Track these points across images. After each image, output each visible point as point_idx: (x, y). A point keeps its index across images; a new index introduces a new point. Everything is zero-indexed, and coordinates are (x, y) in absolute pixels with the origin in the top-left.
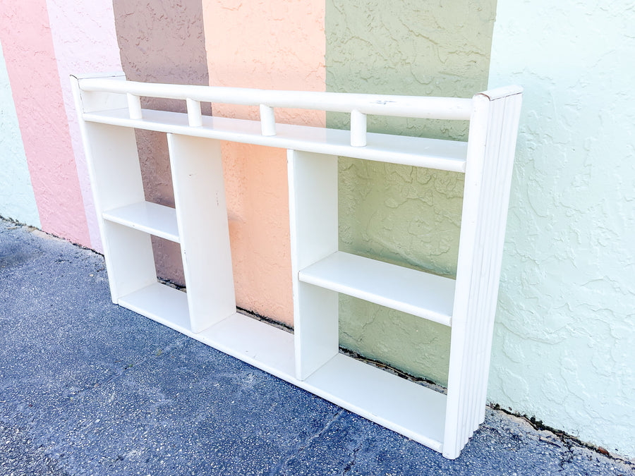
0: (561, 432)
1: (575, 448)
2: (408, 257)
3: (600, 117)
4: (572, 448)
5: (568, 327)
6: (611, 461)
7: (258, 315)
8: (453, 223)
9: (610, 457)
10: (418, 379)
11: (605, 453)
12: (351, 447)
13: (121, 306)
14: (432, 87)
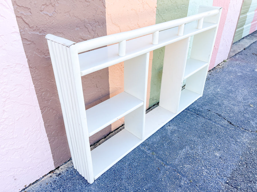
13: (97, 179)
14: (180, 9)
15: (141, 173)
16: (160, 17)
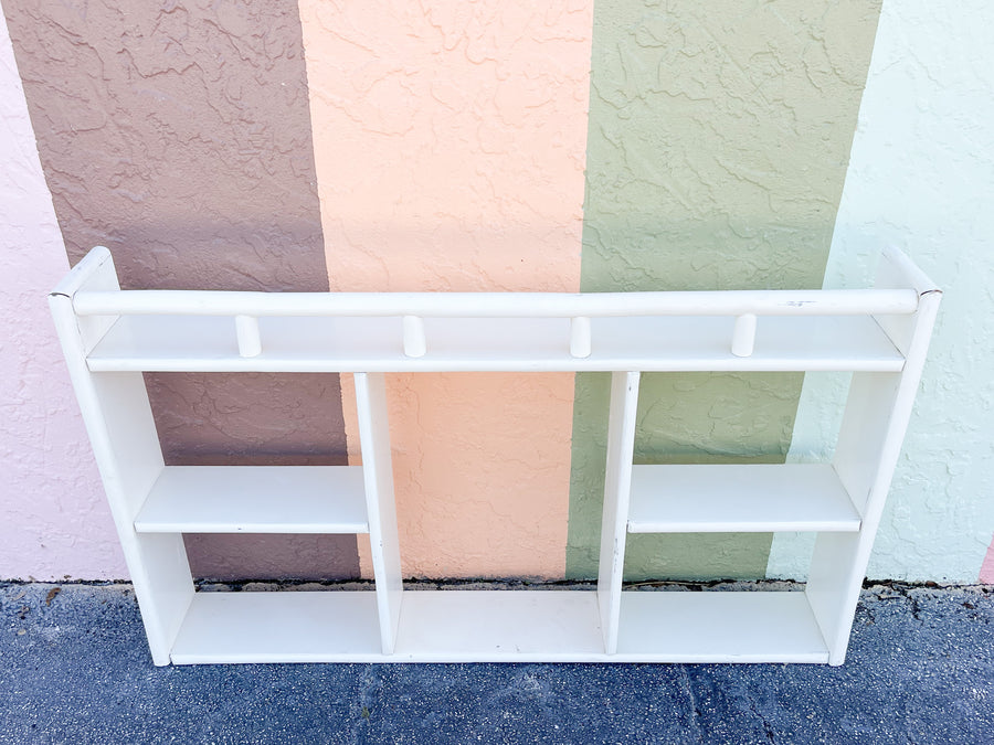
0: (887, 581)
1: (910, 592)
2: (706, 446)
3: (957, 264)
4: (909, 594)
5: (905, 477)
6: (944, 592)
7: (428, 581)
8: (776, 396)
9: (940, 588)
10: (712, 585)
11: (935, 586)
12: (745, 707)
13: (179, 666)
14: (757, 242)
15: (269, 732)
16: (607, 257)
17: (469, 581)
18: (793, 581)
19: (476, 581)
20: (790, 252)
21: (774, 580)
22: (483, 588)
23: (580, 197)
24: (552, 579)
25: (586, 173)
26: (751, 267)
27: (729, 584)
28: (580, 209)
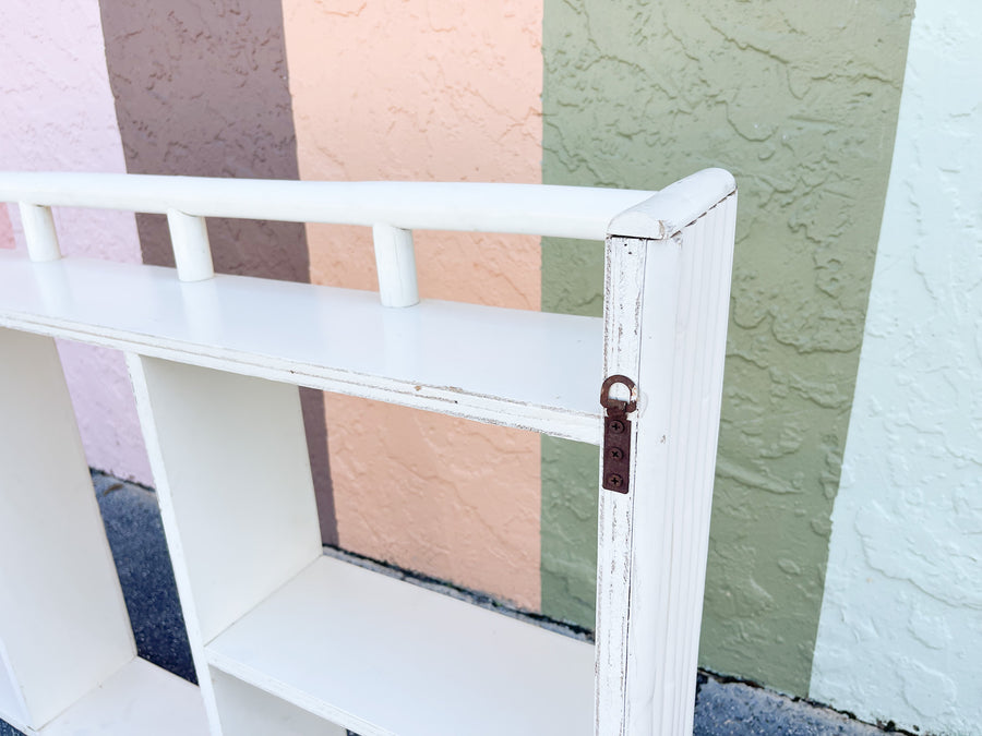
7: (397, 569)
14: (773, 148)
16: (572, 167)
17: (438, 582)
18: (852, 716)
19: (445, 584)
20: (825, 163)
21: (822, 706)
22: (448, 594)
23: (537, 84)
24: (525, 608)
25: (543, 49)
26: (764, 186)
27: (750, 689)
28: (538, 99)
